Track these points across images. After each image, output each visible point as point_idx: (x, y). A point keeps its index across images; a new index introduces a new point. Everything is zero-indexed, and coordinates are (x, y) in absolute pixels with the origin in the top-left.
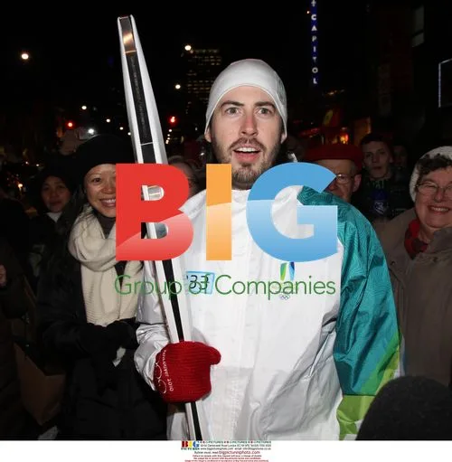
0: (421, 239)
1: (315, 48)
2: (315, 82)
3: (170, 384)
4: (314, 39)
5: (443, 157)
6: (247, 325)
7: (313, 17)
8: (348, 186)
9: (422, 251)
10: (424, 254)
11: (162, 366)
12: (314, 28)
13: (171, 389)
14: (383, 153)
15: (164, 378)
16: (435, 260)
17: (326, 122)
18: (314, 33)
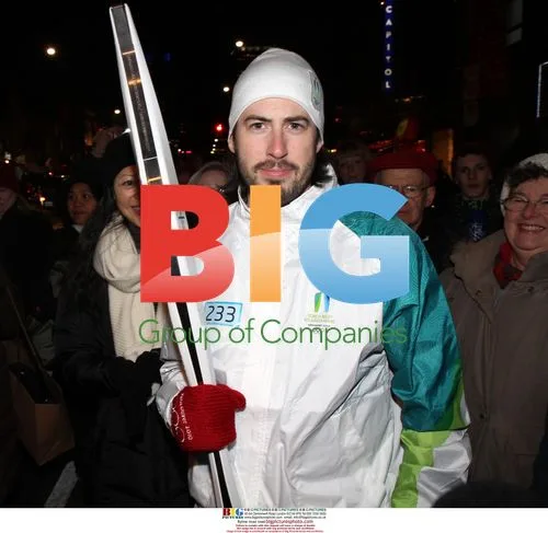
0: (514, 265)
1: (389, 46)
2: (388, 86)
3: (189, 432)
4: (388, 35)
5: (535, 165)
6: (278, 362)
7: (388, 10)
8: (419, 199)
9: (515, 280)
10: (516, 283)
11: (179, 412)
12: (389, 23)
13: (190, 437)
14: (481, 168)
15: (182, 425)
16: (531, 289)
17: (400, 133)
18: (389, 28)
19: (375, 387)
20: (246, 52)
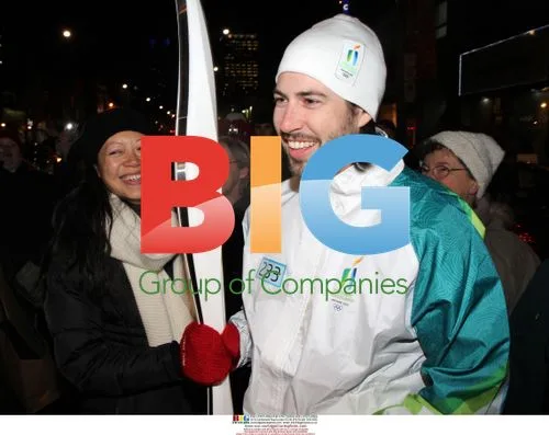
7: (345, 8)
19: (407, 373)
20: (233, 38)
